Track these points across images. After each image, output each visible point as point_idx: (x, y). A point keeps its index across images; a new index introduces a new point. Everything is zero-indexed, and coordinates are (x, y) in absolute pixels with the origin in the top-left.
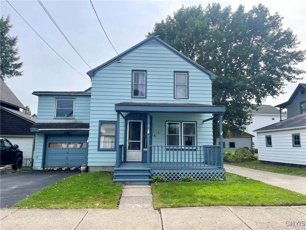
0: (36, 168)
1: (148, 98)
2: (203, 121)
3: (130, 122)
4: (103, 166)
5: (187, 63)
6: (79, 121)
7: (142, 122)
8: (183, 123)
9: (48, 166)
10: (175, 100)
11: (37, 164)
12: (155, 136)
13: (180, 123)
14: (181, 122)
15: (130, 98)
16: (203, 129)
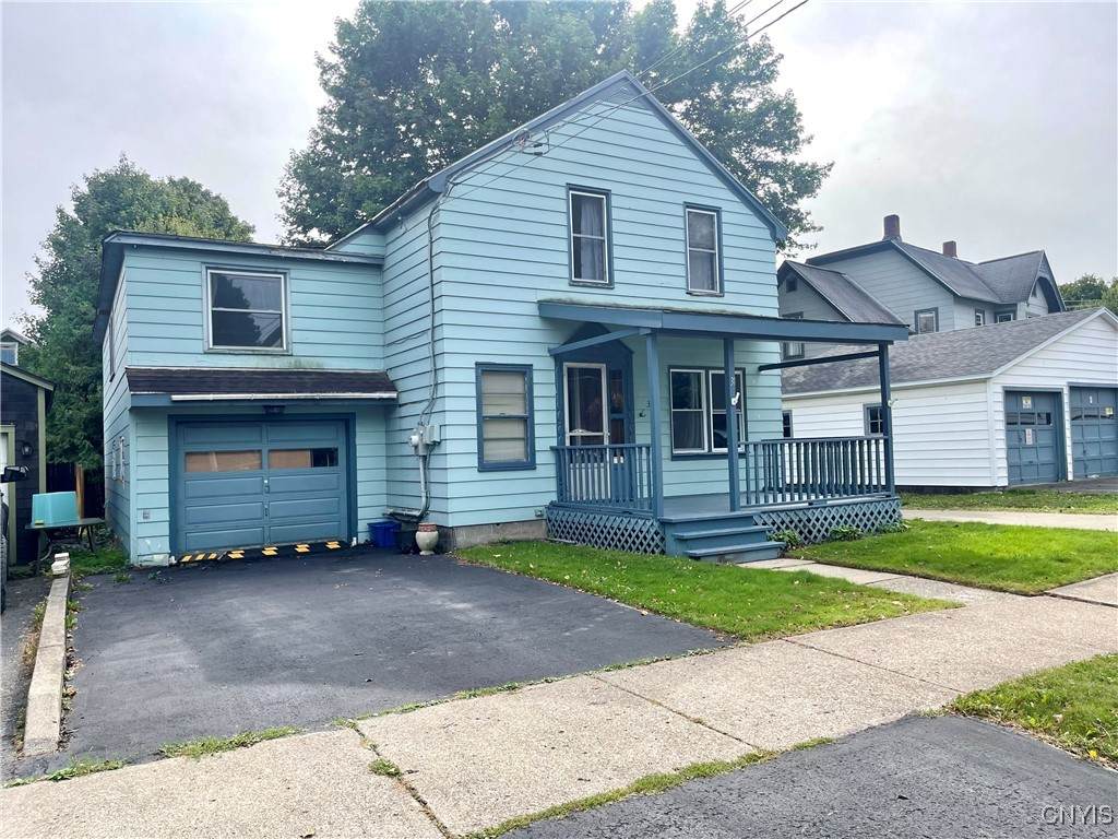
0: (145, 558)
1: (618, 289)
2: (758, 366)
3: (569, 369)
4: (498, 524)
5: (716, 179)
6: (310, 364)
7: (603, 367)
8: (711, 372)
9: (192, 545)
10: (688, 297)
11: (148, 541)
12: (641, 415)
13: (703, 372)
14: (707, 369)
15: (564, 285)
16: (761, 393)
